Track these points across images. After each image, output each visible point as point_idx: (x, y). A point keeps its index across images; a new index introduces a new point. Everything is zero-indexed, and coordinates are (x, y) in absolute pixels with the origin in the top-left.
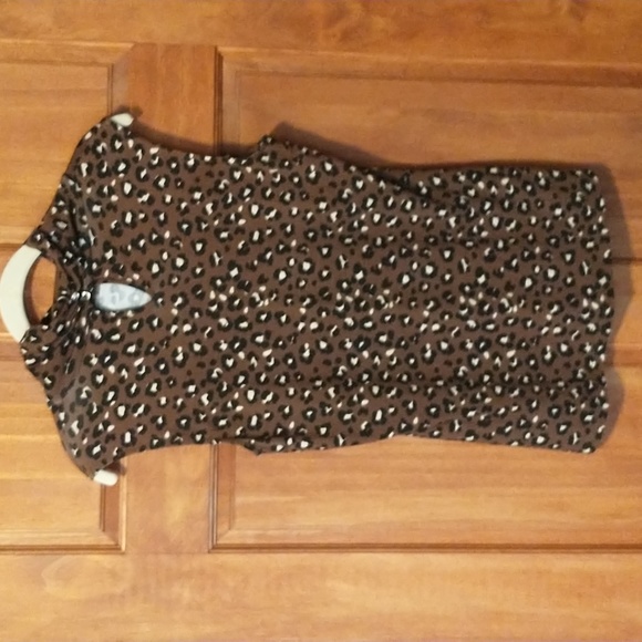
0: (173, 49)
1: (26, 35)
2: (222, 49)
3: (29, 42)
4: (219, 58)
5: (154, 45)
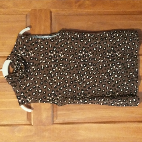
0: (40, 10)
1: (7, 8)
2: (52, 10)
3: (7, 10)
4: (51, 12)
5: (36, 10)
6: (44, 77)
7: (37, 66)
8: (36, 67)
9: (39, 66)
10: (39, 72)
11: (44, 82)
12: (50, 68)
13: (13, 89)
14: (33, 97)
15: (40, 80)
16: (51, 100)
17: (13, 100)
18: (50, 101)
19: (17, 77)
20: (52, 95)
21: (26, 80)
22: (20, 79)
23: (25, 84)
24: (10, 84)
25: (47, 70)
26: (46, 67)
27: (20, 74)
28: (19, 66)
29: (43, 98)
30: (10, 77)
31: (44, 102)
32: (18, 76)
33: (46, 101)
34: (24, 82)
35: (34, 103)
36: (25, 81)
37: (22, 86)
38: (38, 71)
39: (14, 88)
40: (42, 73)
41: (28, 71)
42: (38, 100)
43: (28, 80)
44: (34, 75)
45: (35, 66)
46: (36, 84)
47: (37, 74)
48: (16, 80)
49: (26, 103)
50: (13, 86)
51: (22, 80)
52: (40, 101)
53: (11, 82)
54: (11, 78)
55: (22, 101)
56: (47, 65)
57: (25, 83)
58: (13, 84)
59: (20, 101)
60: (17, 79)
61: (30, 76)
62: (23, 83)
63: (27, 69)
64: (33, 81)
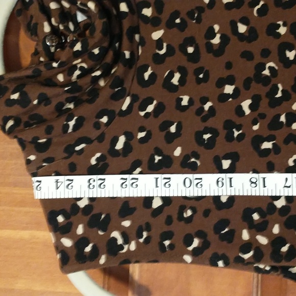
6: (224, 98)
7: (183, 26)
8: (175, 30)
9: (193, 28)
10: (191, 67)
11: (223, 133)
12: (264, 41)
13: (28, 162)
14: (152, 221)
15: (198, 119)
16: (267, 253)
17: (25, 234)
18: (258, 257)
19: (57, 90)
20: (268, 217)
21: (112, 115)
22: (71, 106)
23: (101, 138)
24: (10, 132)
25: (248, 56)
26: (241, 37)
27: (77, 73)
28: (71, 27)
29: (212, 237)
30: (12, 87)
31: (221, 263)
32: (63, 85)
33: (231, 256)
34: (97, 125)
35: (156, 261)
36: (105, 120)
37: (82, 150)
38: (184, 62)
39: (32, 158)
40: (214, 77)
41: (127, 54)
42: (180, 244)
43: (123, 114)
44: (160, 81)
45: (170, 25)
46: (171, 139)
47: (180, 81)
48: (45, 111)
49: (103, 260)
50: (30, 147)
51: (87, 110)
52: (196, 253)
53: (18, 122)
54: (15, 96)
55: (81, 243)
56: (245, 21)
57: (103, 128)
58: (28, 135)
59: (67, 242)
60: (54, 103)
61: (137, 89)
62: (88, 130)
63: (120, 41)
64: (155, 123)
